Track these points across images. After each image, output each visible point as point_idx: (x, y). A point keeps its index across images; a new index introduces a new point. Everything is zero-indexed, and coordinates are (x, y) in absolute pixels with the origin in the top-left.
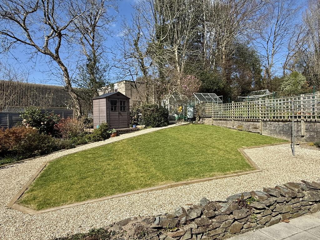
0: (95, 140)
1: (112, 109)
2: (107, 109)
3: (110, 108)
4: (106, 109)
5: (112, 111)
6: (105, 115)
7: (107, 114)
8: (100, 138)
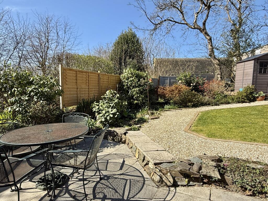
0: (239, 101)
1: (260, 72)
2: (254, 71)
3: (259, 70)
4: (252, 72)
5: (260, 74)
6: (251, 78)
7: (253, 76)
8: (245, 100)
